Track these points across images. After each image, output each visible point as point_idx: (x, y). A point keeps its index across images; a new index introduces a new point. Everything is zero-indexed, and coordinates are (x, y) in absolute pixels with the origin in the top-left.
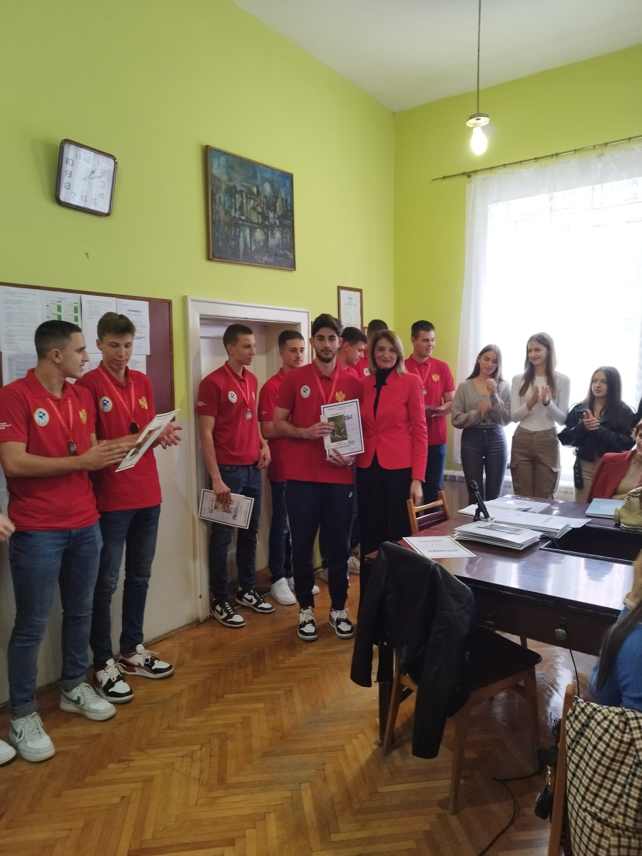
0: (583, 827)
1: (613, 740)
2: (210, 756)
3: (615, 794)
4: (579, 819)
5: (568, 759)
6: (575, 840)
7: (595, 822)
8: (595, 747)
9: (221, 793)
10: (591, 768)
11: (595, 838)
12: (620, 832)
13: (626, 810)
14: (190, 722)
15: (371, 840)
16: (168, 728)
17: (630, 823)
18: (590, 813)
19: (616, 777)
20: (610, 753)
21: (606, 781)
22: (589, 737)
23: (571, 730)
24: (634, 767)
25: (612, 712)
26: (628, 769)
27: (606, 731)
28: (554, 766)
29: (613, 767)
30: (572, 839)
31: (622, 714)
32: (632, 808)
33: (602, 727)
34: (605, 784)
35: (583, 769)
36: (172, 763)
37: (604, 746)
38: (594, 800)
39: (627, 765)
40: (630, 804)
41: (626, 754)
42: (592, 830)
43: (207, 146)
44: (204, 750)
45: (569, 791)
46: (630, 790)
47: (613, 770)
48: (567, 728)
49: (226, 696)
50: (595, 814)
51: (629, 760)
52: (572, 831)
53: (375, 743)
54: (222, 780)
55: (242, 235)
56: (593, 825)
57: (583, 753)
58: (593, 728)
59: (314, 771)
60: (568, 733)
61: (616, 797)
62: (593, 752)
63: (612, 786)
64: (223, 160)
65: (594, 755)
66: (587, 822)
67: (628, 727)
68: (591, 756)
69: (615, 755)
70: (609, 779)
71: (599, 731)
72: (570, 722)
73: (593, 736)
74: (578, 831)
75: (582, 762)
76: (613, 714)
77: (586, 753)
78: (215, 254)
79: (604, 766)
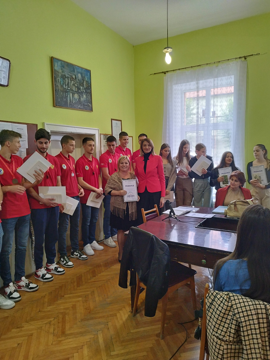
0: (213, 342)
1: (224, 306)
2: (58, 323)
3: (226, 328)
4: (211, 339)
5: (207, 314)
6: (210, 348)
7: (218, 340)
8: (217, 309)
9: (63, 338)
10: (216, 318)
11: (218, 346)
12: (228, 343)
13: (230, 334)
14: (49, 308)
15: (128, 353)
16: (39, 311)
17: (231, 339)
18: (216, 337)
19: (226, 321)
20: (223, 311)
21: (222, 322)
22: (215, 305)
23: (208, 302)
24: (233, 316)
25: (223, 294)
26: (230, 317)
27: (222, 302)
28: (201, 317)
29: (224, 317)
30: (209, 348)
31: (228, 294)
32: (232, 333)
33: (220, 301)
34: (221, 324)
35: (213, 318)
36: (41, 327)
37: (221, 308)
38: (217, 331)
39: (230, 315)
40: (231, 331)
41: (230, 311)
42: (217, 343)
43: (52, 57)
44: (55, 320)
45: (207, 328)
46: (231, 326)
47: (225, 318)
48: (206, 302)
49: (65, 296)
50: (218, 336)
51: (231, 313)
52: (209, 344)
53: (130, 312)
54: (63, 333)
55: (68, 96)
56: (217, 341)
57: (213, 312)
58: (217, 301)
59: (104, 325)
60: (206, 304)
61: (226, 329)
62: (216, 311)
63: (224, 324)
64: (59, 63)
65: (217, 312)
66: (214, 340)
67: (230, 300)
68: (216, 313)
69: (225, 312)
70: (223, 322)
71: (219, 302)
72: (207, 299)
73: (217, 304)
74: (211, 344)
75: (212, 315)
76: (224, 295)
77: (214, 312)
78: (57, 104)
79: (221, 316)
